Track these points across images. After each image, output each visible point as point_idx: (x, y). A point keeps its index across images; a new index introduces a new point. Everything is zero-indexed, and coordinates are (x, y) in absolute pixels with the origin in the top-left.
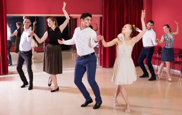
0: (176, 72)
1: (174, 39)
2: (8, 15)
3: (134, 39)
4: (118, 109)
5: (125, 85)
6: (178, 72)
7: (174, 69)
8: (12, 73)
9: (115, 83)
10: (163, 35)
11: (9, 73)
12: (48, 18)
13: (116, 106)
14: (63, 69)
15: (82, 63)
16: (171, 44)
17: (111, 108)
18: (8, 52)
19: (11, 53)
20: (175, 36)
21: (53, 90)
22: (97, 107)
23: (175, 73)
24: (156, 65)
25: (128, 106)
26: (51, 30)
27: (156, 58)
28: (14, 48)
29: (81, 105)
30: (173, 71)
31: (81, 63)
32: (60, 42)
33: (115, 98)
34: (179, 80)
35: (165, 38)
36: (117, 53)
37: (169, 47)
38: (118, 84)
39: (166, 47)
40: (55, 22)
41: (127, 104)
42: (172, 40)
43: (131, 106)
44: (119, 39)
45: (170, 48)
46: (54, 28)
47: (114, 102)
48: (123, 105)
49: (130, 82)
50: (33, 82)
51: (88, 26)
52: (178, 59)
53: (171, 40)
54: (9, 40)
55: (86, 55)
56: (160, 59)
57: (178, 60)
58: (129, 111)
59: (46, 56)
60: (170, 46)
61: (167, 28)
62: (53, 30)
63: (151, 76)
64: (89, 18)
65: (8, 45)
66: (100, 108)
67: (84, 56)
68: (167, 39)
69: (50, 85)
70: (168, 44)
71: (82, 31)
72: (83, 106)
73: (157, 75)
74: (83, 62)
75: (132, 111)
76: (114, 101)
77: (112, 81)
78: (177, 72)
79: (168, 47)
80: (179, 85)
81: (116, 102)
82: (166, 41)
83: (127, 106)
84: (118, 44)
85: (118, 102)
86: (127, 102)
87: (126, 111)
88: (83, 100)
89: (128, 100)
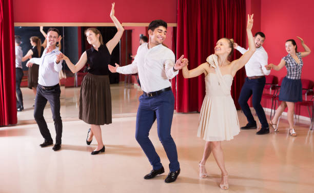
0: (302, 120)
1: (302, 65)
2: (17, 25)
3: (235, 64)
4: (207, 183)
5: (220, 141)
6: (306, 119)
7: (299, 114)
8: (24, 123)
9: (204, 139)
10: (284, 57)
11: (18, 123)
12: (88, 30)
13: (204, 177)
14: (113, 116)
15: (150, 105)
16: (298, 72)
17: (196, 182)
18: (17, 87)
19: (22, 89)
20: (304, 59)
21: (95, 151)
22: (171, 179)
23: (301, 122)
24: (268, 108)
25: (225, 177)
26: (93, 50)
27: (269, 96)
28: (26, 80)
29: (145, 175)
30: (297, 118)
31: (148, 104)
32: (111, 69)
33: (202, 164)
34: (307, 132)
35: (286, 63)
36: (206, 88)
37: (294, 78)
38: (208, 140)
39: (289, 77)
40: (99, 35)
41: (223, 174)
42: (299, 66)
43: (230, 177)
44: (210, 65)
45: (295, 80)
46: (99, 46)
47: (201, 171)
48: (216, 177)
49: (230, 138)
50: (62, 138)
51: (160, 42)
52: (306, 98)
53: (297, 65)
54: (17, 68)
55: (157, 92)
56: (274, 98)
57: (306, 100)
58: (227, 186)
59: (83, 94)
60: (295, 75)
61: (292, 45)
62: (95, 50)
63: (261, 127)
64: (161, 28)
65: (17, 75)
66: (177, 180)
67: (154, 93)
68: (291, 65)
69: (89, 143)
70: (292, 73)
71: (150, 49)
72: (147, 177)
73: (272, 125)
74: (151, 102)
75: (231, 187)
76: (200, 169)
77: (199, 135)
78: (304, 119)
79: (292, 78)
80: (308, 141)
81: (204, 170)
82: (289, 68)
83: (222, 178)
84: (207, 73)
85: (207, 171)
86: (223, 170)
87: (221, 186)
88: (149, 168)
89: (224, 168)
